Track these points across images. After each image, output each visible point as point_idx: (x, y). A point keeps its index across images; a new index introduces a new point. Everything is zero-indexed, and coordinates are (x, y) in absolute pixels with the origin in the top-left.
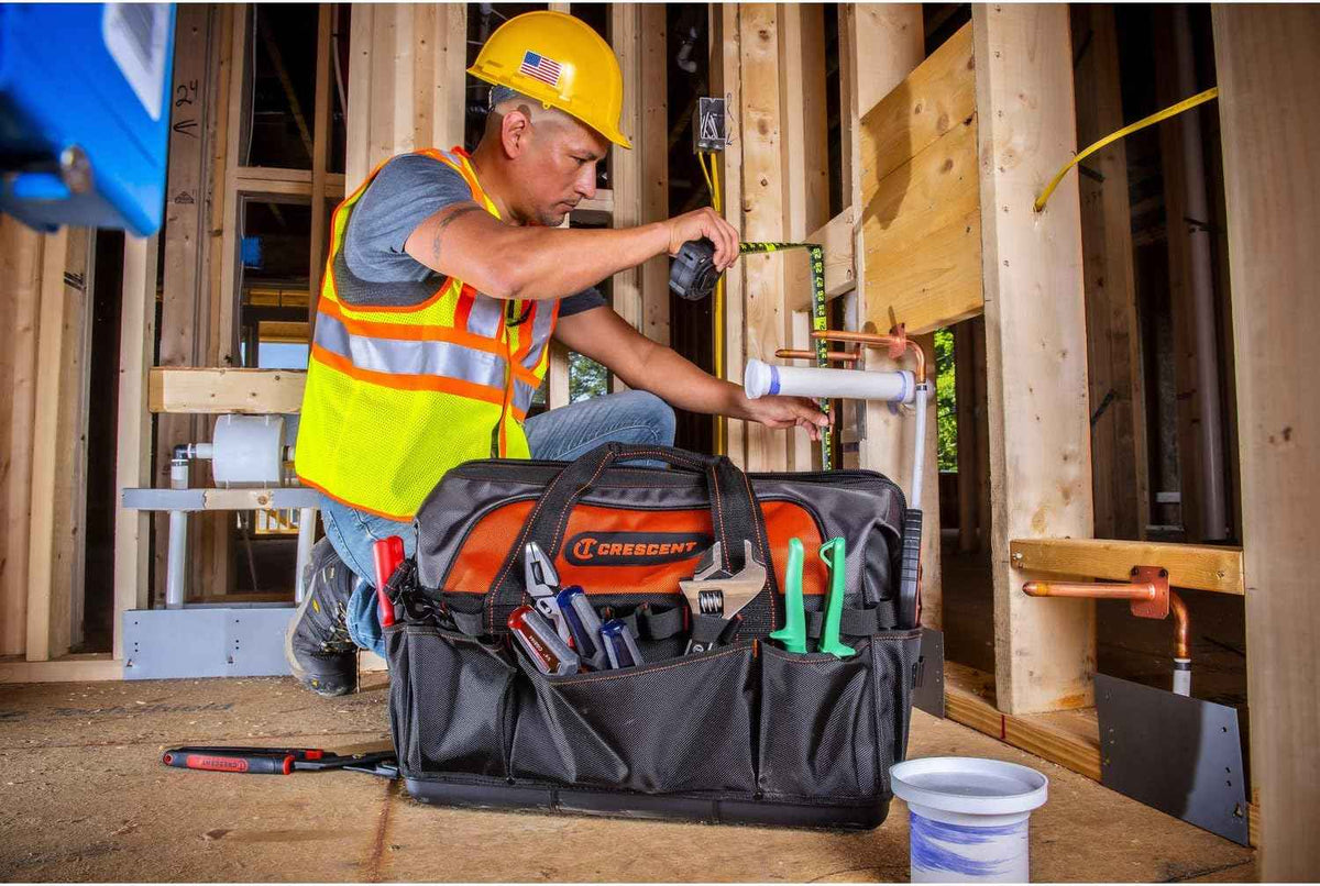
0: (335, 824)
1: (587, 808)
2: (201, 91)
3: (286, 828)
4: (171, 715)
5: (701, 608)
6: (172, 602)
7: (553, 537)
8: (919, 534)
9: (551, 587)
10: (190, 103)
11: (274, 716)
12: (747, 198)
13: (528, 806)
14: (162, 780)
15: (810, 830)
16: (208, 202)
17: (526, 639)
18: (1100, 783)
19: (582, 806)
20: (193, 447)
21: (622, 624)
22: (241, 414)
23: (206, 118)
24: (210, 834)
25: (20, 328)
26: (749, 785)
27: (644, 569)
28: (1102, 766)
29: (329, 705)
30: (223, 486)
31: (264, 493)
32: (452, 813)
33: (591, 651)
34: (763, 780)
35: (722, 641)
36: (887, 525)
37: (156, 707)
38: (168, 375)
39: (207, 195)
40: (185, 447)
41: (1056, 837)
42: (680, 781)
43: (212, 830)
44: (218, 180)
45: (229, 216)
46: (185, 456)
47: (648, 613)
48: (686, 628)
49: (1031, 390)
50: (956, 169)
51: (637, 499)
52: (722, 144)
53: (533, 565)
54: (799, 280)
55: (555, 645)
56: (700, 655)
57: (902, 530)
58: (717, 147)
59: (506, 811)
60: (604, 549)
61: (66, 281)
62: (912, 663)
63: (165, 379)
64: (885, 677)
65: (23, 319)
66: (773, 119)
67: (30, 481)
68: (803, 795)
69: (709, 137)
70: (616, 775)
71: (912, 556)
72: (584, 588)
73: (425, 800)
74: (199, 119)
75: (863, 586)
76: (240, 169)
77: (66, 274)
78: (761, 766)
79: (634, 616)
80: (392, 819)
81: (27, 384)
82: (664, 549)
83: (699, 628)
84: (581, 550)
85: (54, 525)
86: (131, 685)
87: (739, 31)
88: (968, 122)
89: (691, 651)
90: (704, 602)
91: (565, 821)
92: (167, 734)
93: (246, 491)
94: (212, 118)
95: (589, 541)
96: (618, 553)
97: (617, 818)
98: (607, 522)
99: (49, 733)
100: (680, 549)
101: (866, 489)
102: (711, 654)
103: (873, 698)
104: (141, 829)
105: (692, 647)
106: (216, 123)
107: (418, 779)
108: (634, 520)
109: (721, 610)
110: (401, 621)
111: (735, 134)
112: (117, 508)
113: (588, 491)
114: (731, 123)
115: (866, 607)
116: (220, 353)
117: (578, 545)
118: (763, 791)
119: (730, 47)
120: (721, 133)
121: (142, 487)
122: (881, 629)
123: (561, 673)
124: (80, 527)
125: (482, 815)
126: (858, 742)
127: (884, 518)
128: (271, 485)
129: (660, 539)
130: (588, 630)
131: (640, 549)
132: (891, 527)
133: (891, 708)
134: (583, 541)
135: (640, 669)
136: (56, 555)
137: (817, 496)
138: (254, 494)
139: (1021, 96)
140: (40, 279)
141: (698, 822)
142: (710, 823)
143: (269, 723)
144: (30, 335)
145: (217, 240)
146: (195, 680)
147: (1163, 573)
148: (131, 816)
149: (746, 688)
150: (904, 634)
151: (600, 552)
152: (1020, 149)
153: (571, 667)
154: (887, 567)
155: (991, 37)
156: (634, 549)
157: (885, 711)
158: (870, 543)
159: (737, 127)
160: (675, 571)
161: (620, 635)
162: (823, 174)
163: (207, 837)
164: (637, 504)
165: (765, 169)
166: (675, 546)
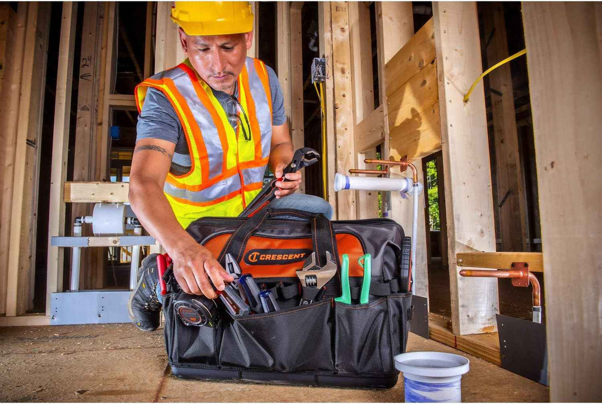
0: (137, 388)
1: (256, 380)
2: (93, 62)
3: (114, 389)
4: (69, 340)
5: (306, 284)
6: (73, 289)
7: (239, 252)
8: (410, 247)
9: (237, 274)
10: (88, 66)
11: (116, 341)
12: (336, 102)
13: (228, 379)
14: (61, 369)
15: (361, 389)
16: (96, 110)
17: (225, 299)
18: (501, 367)
19: (254, 379)
20: (84, 218)
21: (269, 292)
22: (106, 203)
23: (95, 72)
24: (78, 392)
25: (6, 165)
26: (330, 367)
27: (282, 266)
28: (501, 358)
29: (143, 335)
30: (97, 235)
31: (116, 238)
32: (193, 383)
33: (255, 304)
34: (338, 366)
35: (317, 299)
36: (394, 244)
37: (64, 336)
38: (73, 186)
39: (95, 107)
40: (80, 218)
41: (478, 391)
42: (298, 366)
43: (79, 390)
44: (100, 101)
45: (105, 116)
46: (80, 222)
47: (282, 286)
48: (300, 293)
49: (464, 184)
50: (428, 84)
51: (278, 234)
52: (325, 78)
53: (229, 264)
54: (360, 139)
55: (238, 301)
56: (305, 306)
57: (402, 247)
58: (322, 80)
59: (218, 382)
60: (263, 257)
61: (27, 143)
62: (408, 308)
63: (71, 187)
64: (394, 315)
65: (8, 161)
66: (347, 67)
67: (9, 234)
68: (356, 372)
69: (318, 75)
70: (268, 363)
71: (406, 258)
72: (253, 275)
73: (180, 376)
74: (92, 74)
75: (383, 272)
76: (110, 95)
77: (27, 140)
78: (336, 358)
79: (275, 287)
80: (165, 385)
81: (9, 190)
82: (290, 257)
83: (306, 293)
84: (252, 258)
85: (20, 254)
86: (53, 327)
87: (332, 28)
88: (433, 62)
89: (302, 304)
90: (308, 281)
91: (245, 386)
92: (66, 348)
93: (107, 238)
94: (98, 73)
95: (256, 254)
96: (269, 259)
97: (270, 384)
98: (265, 244)
99: (12, 348)
100: (298, 257)
101: (385, 227)
102: (312, 305)
103: (389, 326)
104: (47, 390)
105: (302, 303)
106: (100, 75)
107: (177, 366)
108: (277, 244)
109: (316, 284)
110: (170, 292)
111: (330, 74)
112: (49, 246)
113: (257, 231)
114: (328, 69)
115: (385, 282)
116: (101, 178)
117: (251, 255)
118: (337, 370)
119: (327, 35)
120: (324, 73)
121: (60, 236)
122: (392, 292)
123: (241, 314)
124: (33, 255)
125: (206, 384)
126: (382, 346)
127: (392, 240)
128: (119, 235)
129: (289, 252)
130: (254, 294)
131: (279, 257)
132: (395, 244)
133: (398, 331)
134: (253, 254)
135: (278, 312)
136: (21, 268)
137: (361, 231)
138: (111, 239)
139: (456, 50)
140: (16, 143)
141: (308, 386)
142: (314, 386)
143: (114, 343)
144: (11, 168)
145: (100, 127)
146: (83, 325)
147: (526, 265)
148: (43, 384)
149: (328, 321)
150: (403, 295)
151: (261, 259)
152: (456, 74)
153: (246, 312)
154: (395, 264)
155: (441, 24)
156: (276, 257)
157: (395, 331)
158: (386, 252)
159: (331, 71)
160: (294, 267)
161: (268, 297)
162: (371, 91)
163: (76, 393)
164: (279, 236)
165: (344, 90)
166: (296, 255)
